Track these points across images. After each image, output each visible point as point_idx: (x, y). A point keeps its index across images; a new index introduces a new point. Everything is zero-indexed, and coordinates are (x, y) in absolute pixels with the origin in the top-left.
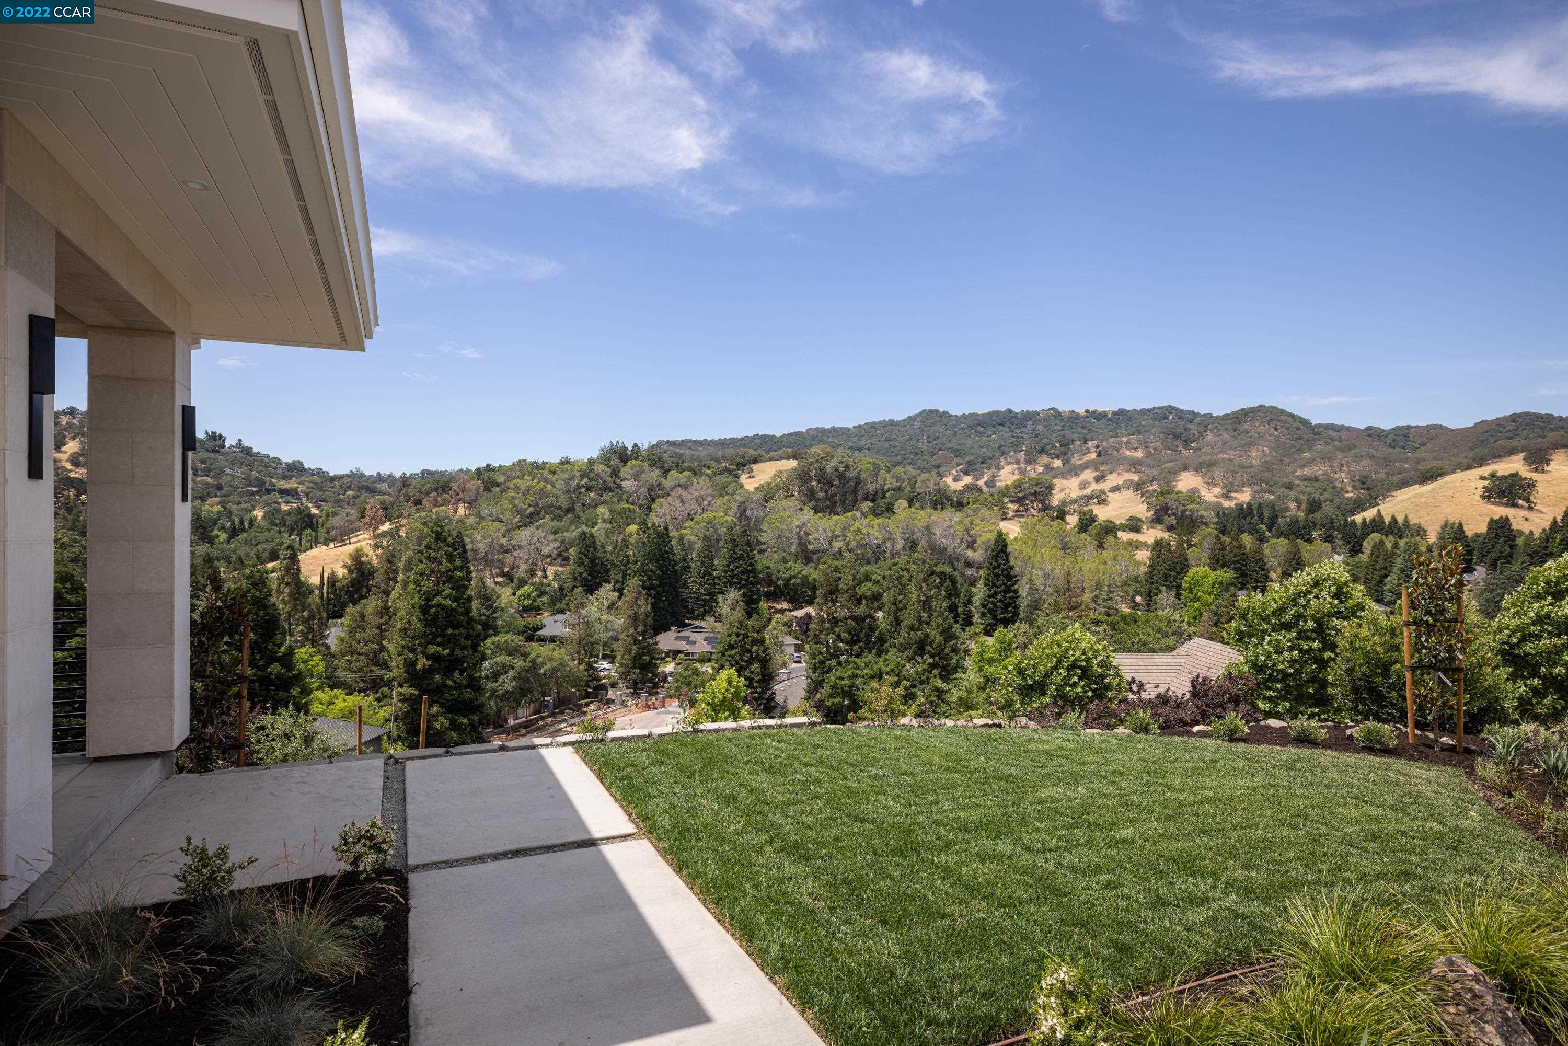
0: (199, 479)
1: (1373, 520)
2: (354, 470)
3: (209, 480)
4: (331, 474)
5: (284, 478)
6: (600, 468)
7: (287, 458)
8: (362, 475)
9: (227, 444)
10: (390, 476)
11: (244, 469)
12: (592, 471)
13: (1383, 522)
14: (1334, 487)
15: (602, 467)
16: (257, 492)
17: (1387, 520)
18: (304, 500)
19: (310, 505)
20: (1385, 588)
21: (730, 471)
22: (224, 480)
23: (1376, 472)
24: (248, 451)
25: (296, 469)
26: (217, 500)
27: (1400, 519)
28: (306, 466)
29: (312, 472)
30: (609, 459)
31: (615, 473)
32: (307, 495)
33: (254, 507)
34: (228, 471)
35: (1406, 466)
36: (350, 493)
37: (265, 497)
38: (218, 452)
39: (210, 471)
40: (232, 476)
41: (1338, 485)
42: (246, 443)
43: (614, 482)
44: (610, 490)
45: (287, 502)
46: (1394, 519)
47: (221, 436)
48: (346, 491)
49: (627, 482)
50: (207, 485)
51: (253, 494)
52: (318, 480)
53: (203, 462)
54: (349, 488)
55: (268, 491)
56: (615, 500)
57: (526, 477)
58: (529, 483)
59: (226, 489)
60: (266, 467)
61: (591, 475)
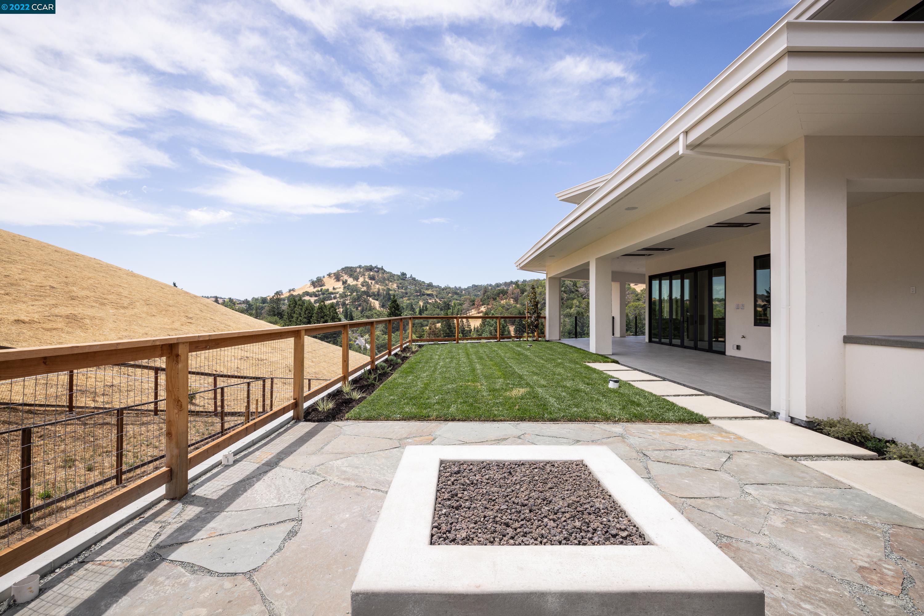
0: (400, 290)
2: (446, 286)
3: (403, 290)
4: (442, 287)
5: (427, 289)
7: (427, 282)
8: (449, 288)
9: (407, 277)
10: (460, 287)
11: (414, 286)
12: (564, 284)
16: (419, 295)
19: (438, 300)
22: (408, 290)
24: (414, 279)
25: (430, 286)
26: (407, 298)
28: (434, 285)
29: (436, 287)
31: (575, 285)
32: (437, 296)
33: (419, 301)
34: (409, 287)
36: (450, 295)
37: (423, 297)
38: (405, 280)
39: (403, 287)
40: (410, 289)
42: (413, 276)
44: (573, 292)
45: (430, 299)
47: (405, 274)
49: (581, 289)
50: (402, 292)
51: (418, 296)
52: (439, 290)
54: (449, 293)
55: (424, 295)
56: (576, 297)
57: (539, 287)
58: (541, 290)
59: (409, 294)
60: (421, 285)
61: (564, 286)
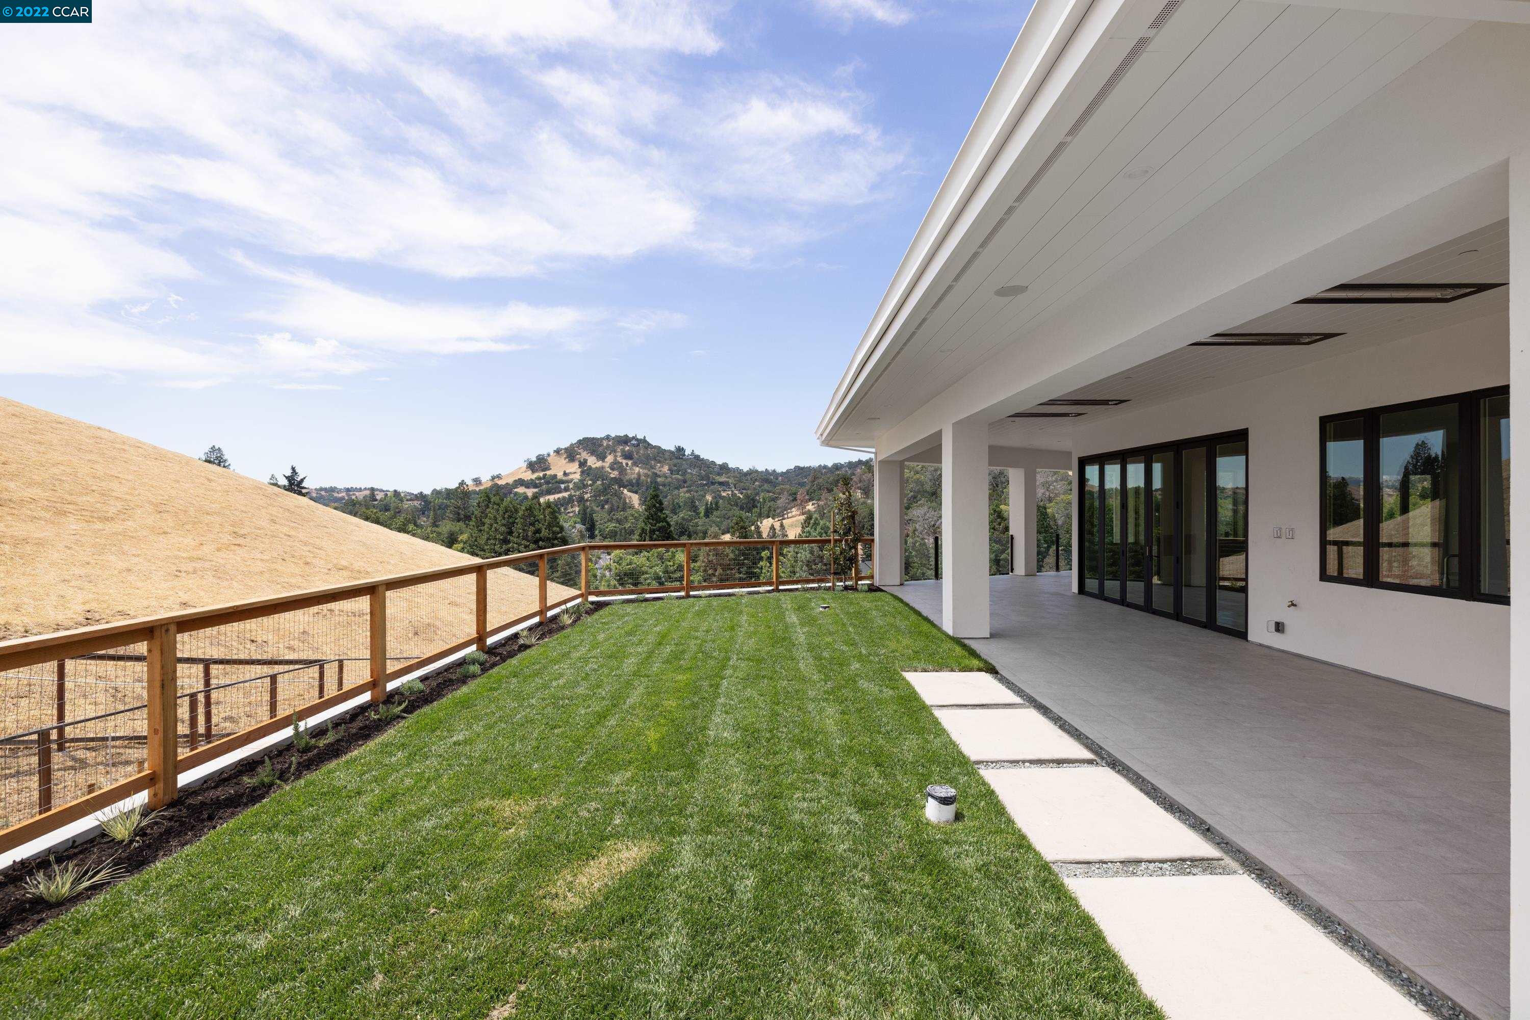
0: (674, 476)
2: (752, 468)
3: (679, 477)
4: (745, 470)
5: (719, 474)
7: (719, 462)
8: (757, 471)
9: (686, 453)
10: (774, 471)
11: (697, 469)
16: (706, 484)
18: (733, 489)
19: (737, 492)
22: (688, 476)
24: (697, 457)
25: (724, 468)
26: (685, 489)
28: (730, 466)
29: (734, 470)
32: (735, 486)
33: (705, 494)
34: (689, 471)
36: (757, 483)
37: (712, 487)
38: (682, 459)
39: (679, 471)
40: (691, 474)
42: (696, 453)
45: (724, 491)
47: (683, 448)
48: (754, 483)
50: (677, 480)
51: (704, 485)
52: (738, 475)
53: (675, 466)
54: (756, 480)
55: (713, 484)
59: (689, 483)
60: (708, 468)
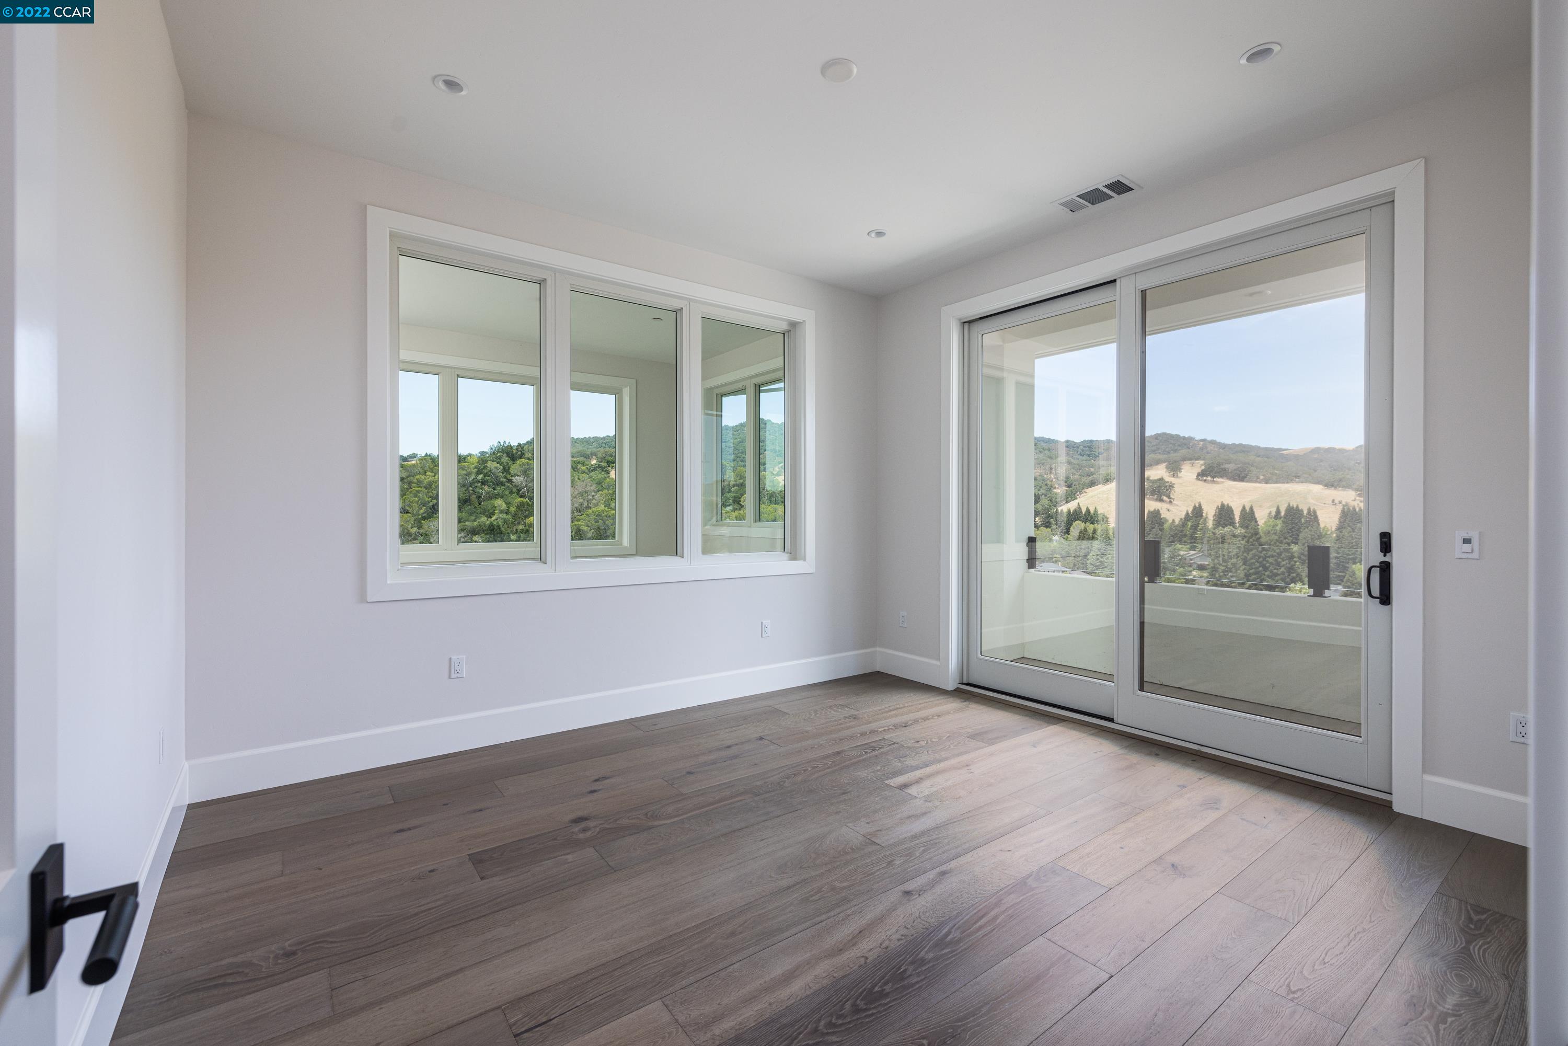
1: (1075, 511)
6: (492, 465)
13: (1081, 512)
14: (1046, 485)
15: (495, 464)
17: (1084, 511)
20: (1088, 562)
21: (602, 468)
23: (1073, 474)
27: (1092, 511)
30: (500, 458)
35: (1092, 470)
41: (1048, 482)
43: (505, 477)
46: (1088, 510)
